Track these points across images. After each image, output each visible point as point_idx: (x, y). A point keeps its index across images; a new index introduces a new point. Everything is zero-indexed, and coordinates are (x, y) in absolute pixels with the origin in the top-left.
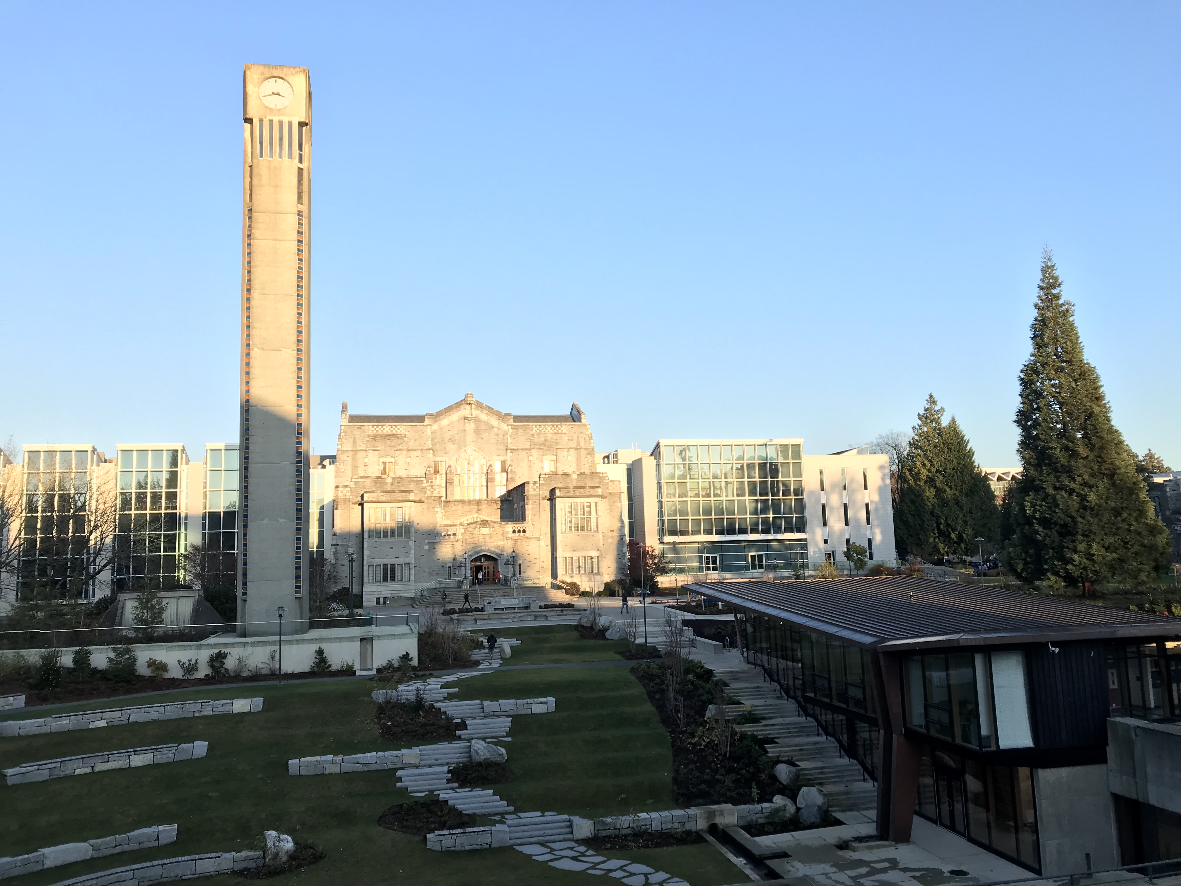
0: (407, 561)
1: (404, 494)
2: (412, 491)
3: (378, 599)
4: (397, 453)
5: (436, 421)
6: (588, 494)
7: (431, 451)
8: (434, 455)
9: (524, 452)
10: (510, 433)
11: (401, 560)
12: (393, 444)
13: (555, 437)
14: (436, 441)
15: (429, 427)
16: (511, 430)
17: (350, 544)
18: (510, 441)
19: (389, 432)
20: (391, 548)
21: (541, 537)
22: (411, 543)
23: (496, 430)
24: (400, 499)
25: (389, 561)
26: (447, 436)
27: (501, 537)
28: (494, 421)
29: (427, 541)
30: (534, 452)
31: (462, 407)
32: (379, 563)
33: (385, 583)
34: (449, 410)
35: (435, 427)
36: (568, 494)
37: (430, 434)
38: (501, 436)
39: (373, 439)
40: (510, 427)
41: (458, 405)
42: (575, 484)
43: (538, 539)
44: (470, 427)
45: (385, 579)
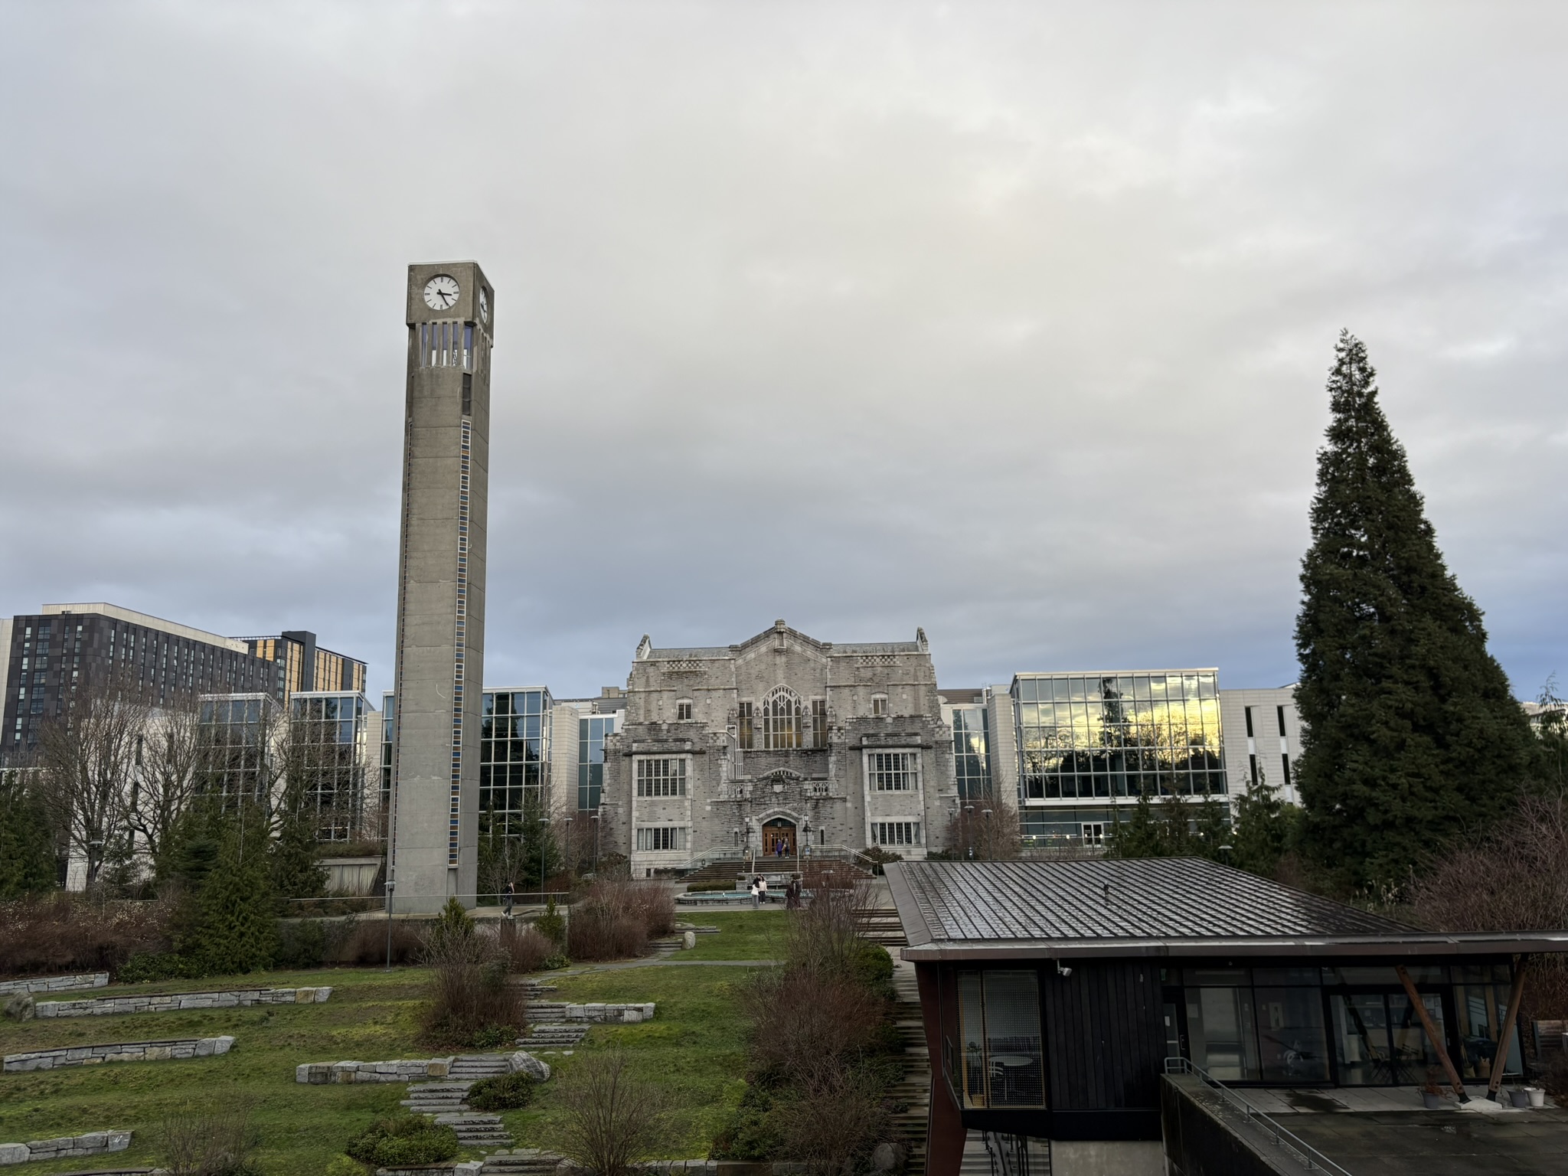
0: (682, 824)
1: (678, 743)
2: (688, 740)
3: (649, 870)
4: (696, 693)
5: (741, 654)
6: (903, 742)
7: (735, 691)
8: (738, 695)
9: (847, 691)
10: (829, 667)
11: (676, 824)
12: (692, 683)
13: (886, 671)
14: (741, 678)
15: (733, 662)
16: (830, 663)
17: (620, 803)
18: (829, 676)
19: (687, 669)
20: (664, 809)
21: (848, 797)
22: (687, 804)
23: (812, 664)
24: (674, 749)
25: (660, 824)
26: (754, 672)
27: (798, 797)
28: (810, 653)
29: (709, 801)
30: (861, 691)
31: (772, 636)
32: (650, 827)
33: (657, 851)
34: (756, 641)
35: (740, 662)
36: (878, 743)
37: (733, 669)
38: (818, 671)
39: (669, 678)
40: (829, 659)
41: (767, 634)
42: (890, 730)
43: (844, 800)
44: (781, 660)
45: (657, 847)
